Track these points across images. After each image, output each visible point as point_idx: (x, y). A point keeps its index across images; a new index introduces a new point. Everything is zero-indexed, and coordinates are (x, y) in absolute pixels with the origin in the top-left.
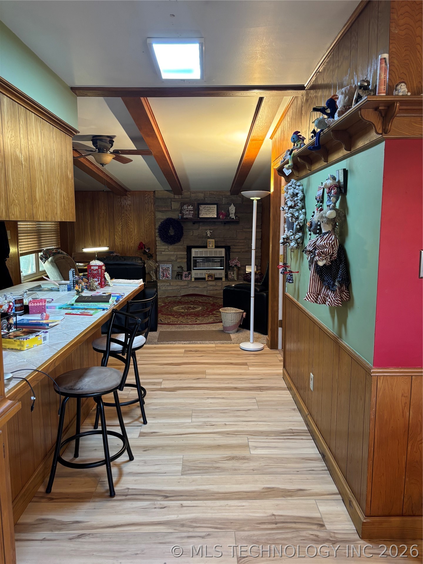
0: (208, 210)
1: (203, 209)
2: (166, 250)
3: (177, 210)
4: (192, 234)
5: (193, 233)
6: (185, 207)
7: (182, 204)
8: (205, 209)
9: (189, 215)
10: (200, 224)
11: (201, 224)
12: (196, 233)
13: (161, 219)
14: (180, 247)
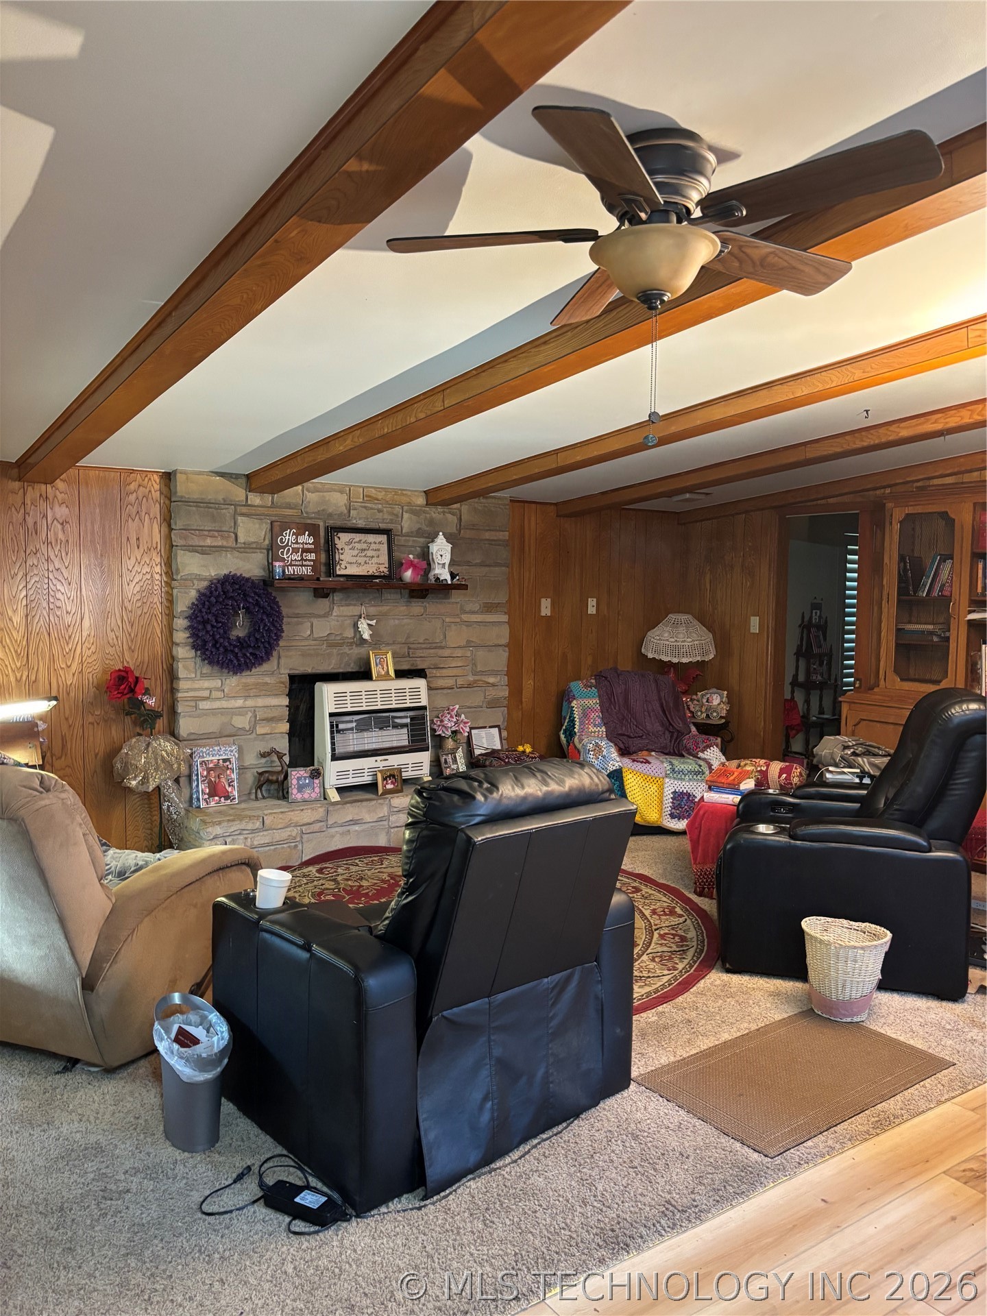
0: (363, 550)
1: (347, 548)
2: (216, 694)
3: (254, 546)
4: (309, 633)
5: (312, 631)
6: (288, 537)
7: (277, 528)
8: (353, 549)
9: (302, 566)
10: (335, 598)
11: (337, 597)
12: (322, 628)
13: (198, 580)
14: (267, 680)
